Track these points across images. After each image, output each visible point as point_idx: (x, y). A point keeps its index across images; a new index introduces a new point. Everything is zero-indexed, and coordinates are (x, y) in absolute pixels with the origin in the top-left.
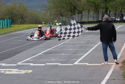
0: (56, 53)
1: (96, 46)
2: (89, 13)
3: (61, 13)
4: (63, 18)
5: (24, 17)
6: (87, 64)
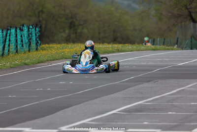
0: (155, 110)
3: (190, 12)
5: (77, 23)
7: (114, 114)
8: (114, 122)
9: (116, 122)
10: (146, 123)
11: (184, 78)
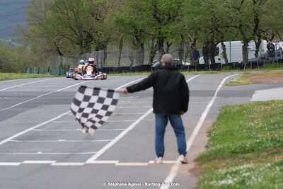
0: (46, 137)
1: (137, 122)
2: (121, 48)
3: (58, 48)
4: (61, 59)
6: (116, 162)
7: (9, 142)
8: (10, 152)
9: (12, 152)
10: (39, 153)
11: (64, 104)
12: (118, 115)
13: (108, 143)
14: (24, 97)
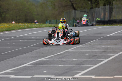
1: (117, 55)
3: (72, 4)
6: (93, 77)
7: (25, 66)
9: (27, 71)
10: (45, 72)
12: (105, 51)
13: (91, 67)
14: (39, 39)
